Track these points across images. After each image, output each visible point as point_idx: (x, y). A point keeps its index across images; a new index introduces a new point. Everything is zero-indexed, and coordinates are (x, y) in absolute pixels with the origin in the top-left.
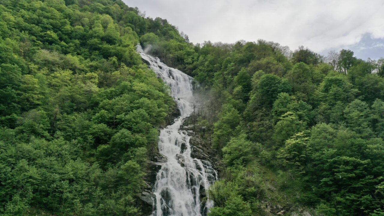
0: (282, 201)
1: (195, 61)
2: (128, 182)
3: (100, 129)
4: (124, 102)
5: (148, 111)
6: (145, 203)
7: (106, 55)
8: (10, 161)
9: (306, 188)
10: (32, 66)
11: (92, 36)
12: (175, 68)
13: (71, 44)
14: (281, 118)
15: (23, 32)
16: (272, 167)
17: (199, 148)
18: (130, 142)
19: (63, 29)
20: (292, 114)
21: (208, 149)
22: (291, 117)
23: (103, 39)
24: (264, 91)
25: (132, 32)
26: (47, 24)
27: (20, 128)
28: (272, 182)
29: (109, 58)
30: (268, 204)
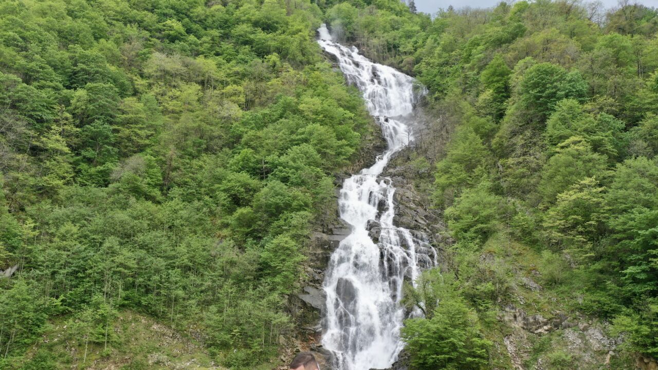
0: (547, 308)
1: (420, 47)
2: (275, 272)
3: (239, 182)
4: (281, 134)
5: (318, 147)
6: (309, 305)
7: (262, 52)
8: (94, 239)
9: (598, 285)
10: (140, 83)
11: (238, 21)
12: (383, 64)
13: (204, 38)
14: (558, 150)
15: (129, 25)
16: (534, 243)
17: (410, 208)
18: (284, 203)
19: (192, 15)
20: (580, 142)
21: (425, 210)
22: (576, 147)
23: (256, 24)
24: (530, 98)
25: (310, 5)
26: (167, 7)
27: (115, 185)
28: (531, 272)
29: (265, 56)
30: (518, 314)
